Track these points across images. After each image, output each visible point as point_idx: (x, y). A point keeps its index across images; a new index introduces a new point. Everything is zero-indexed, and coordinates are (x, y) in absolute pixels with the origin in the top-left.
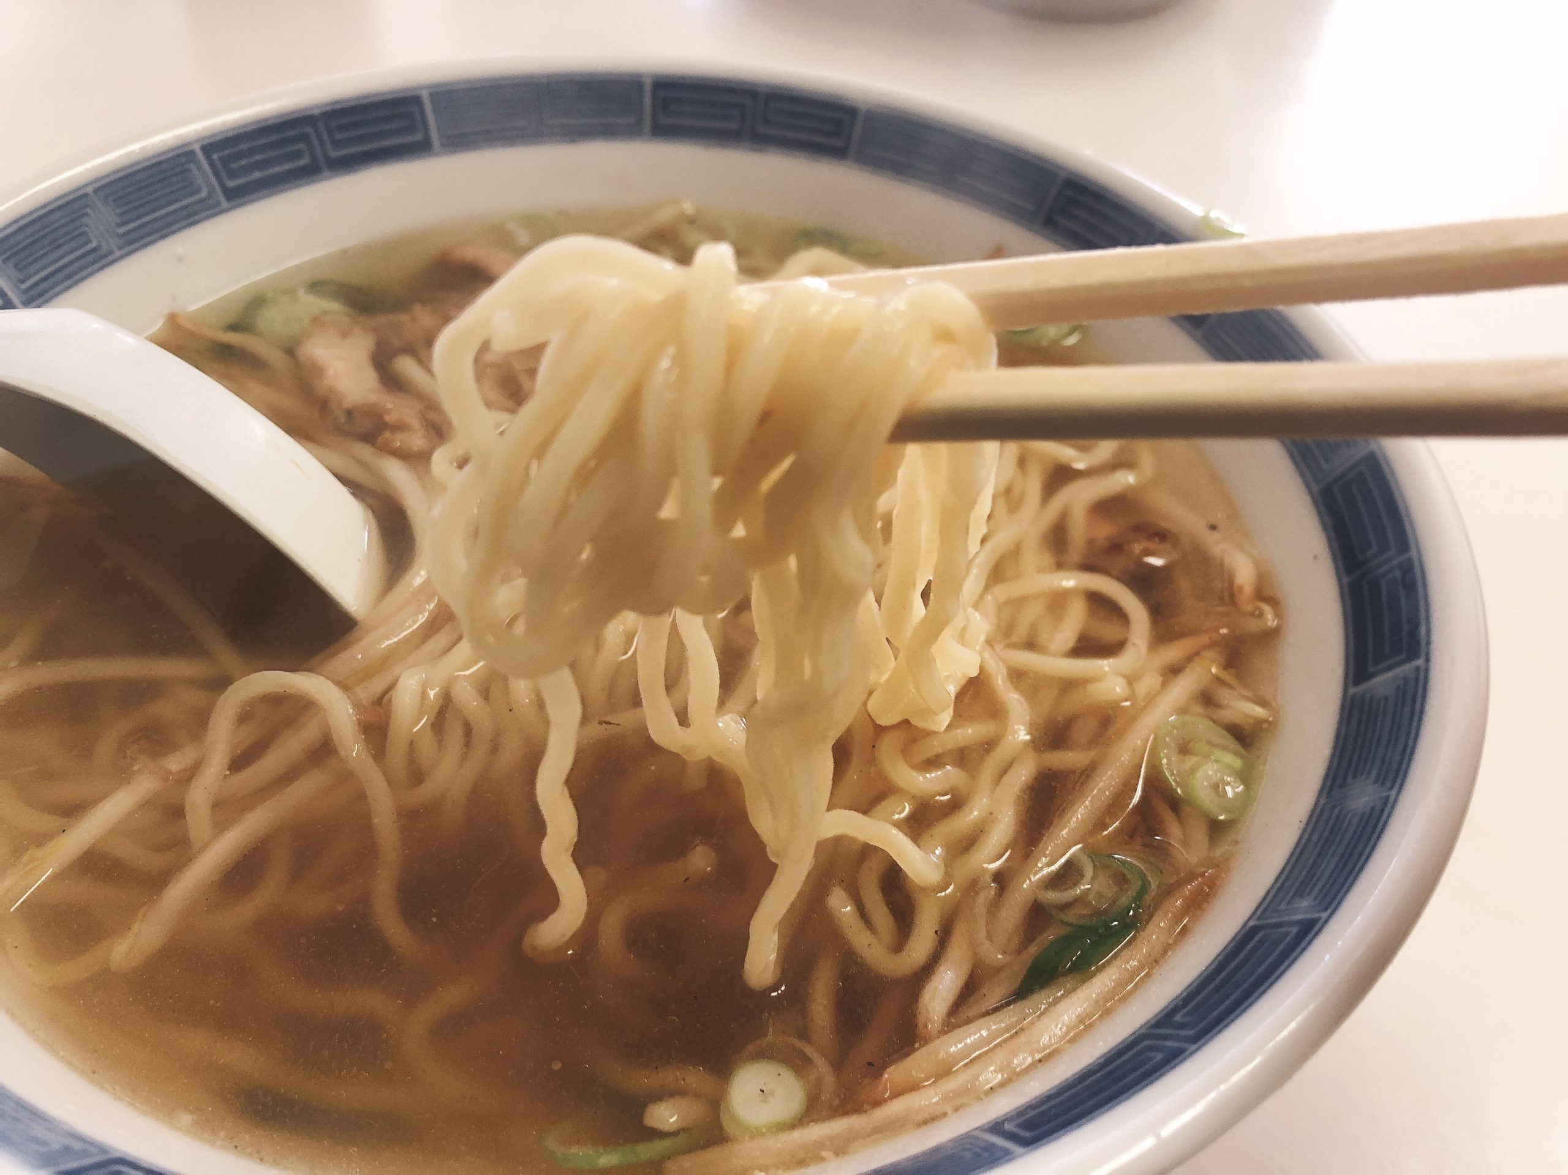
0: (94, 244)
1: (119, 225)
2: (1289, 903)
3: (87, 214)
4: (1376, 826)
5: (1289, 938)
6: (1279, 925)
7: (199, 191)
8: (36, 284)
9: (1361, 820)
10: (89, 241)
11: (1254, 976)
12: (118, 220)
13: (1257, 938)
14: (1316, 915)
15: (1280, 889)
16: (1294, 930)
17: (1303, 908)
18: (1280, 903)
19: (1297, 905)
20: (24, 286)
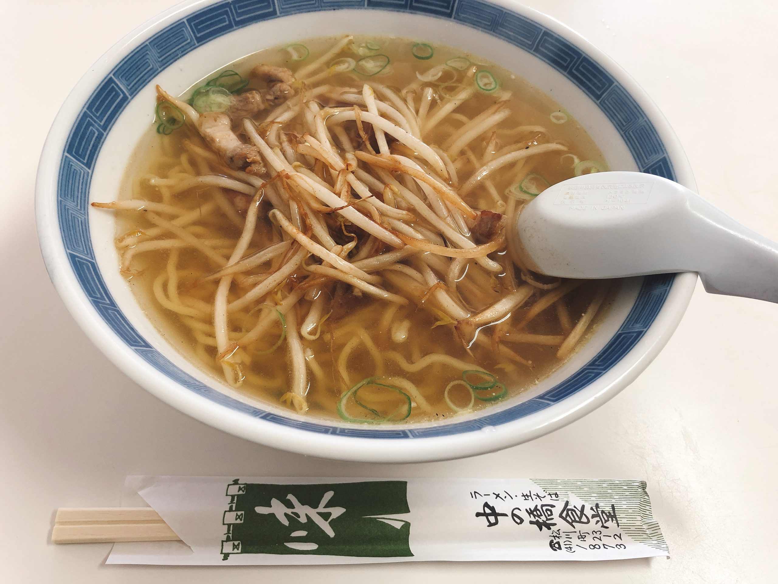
0: (151, 66)
1: (159, 58)
2: (632, 325)
3: (148, 54)
4: (662, 299)
5: (633, 337)
6: (629, 333)
7: (188, 39)
8: (133, 86)
9: (657, 297)
10: (150, 65)
11: (622, 349)
12: (159, 55)
13: (622, 337)
14: (643, 330)
15: (628, 321)
16: (635, 334)
17: (637, 327)
18: (629, 326)
19: (635, 326)
20: (129, 88)
